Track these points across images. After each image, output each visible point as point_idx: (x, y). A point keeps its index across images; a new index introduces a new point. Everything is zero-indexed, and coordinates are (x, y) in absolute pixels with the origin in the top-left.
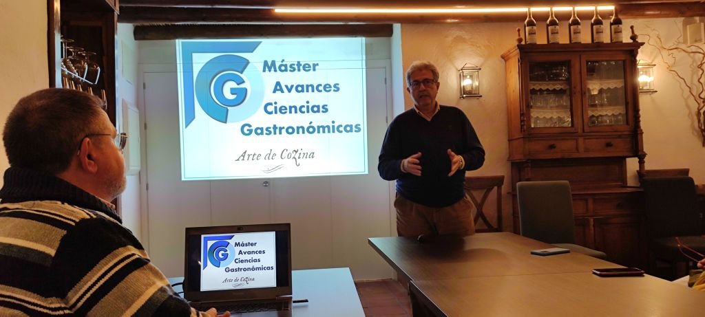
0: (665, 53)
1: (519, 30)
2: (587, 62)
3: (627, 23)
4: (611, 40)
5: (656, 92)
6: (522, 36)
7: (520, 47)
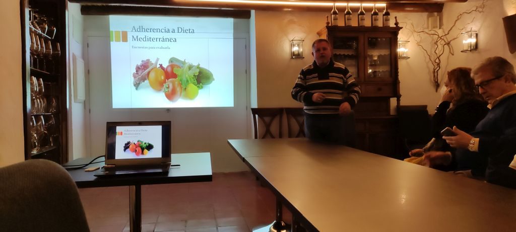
0: (415, 34)
1: (327, 17)
2: (368, 38)
3: (393, 14)
4: (383, 25)
5: (409, 58)
6: (330, 21)
7: (328, 27)
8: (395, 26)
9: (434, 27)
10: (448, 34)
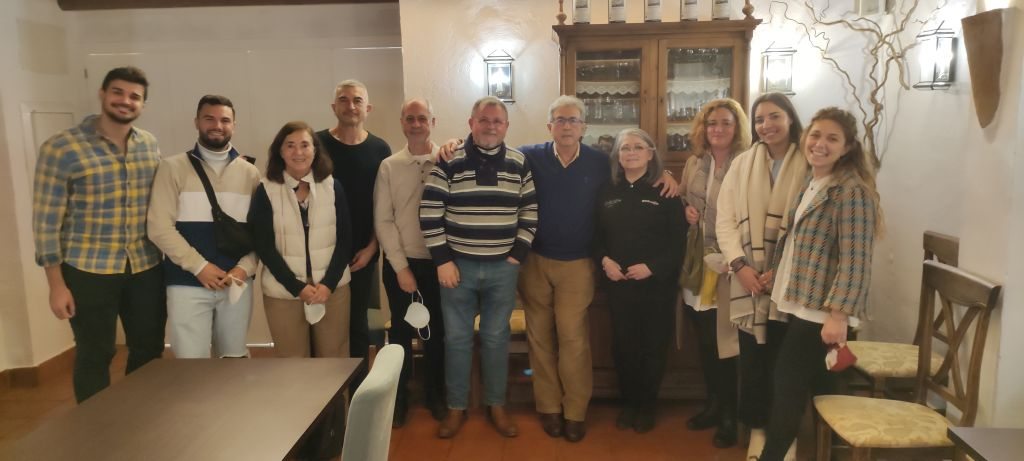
0: (820, 29)
1: (561, 1)
2: (671, 50)
4: (713, 15)
5: (794, 94)
6: (566, 12)
7: (560, 29)
8: (742, 17)
9: (870, 11)
10: (902, 29)
